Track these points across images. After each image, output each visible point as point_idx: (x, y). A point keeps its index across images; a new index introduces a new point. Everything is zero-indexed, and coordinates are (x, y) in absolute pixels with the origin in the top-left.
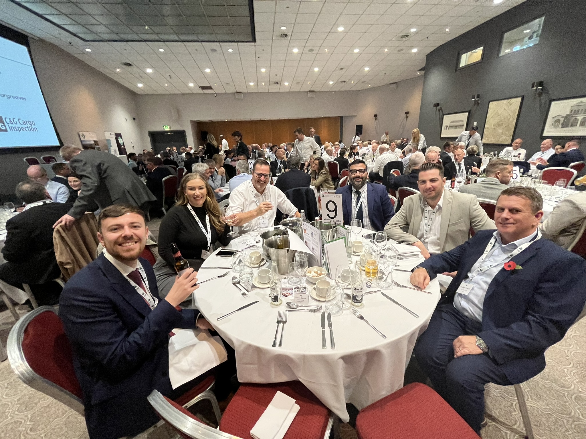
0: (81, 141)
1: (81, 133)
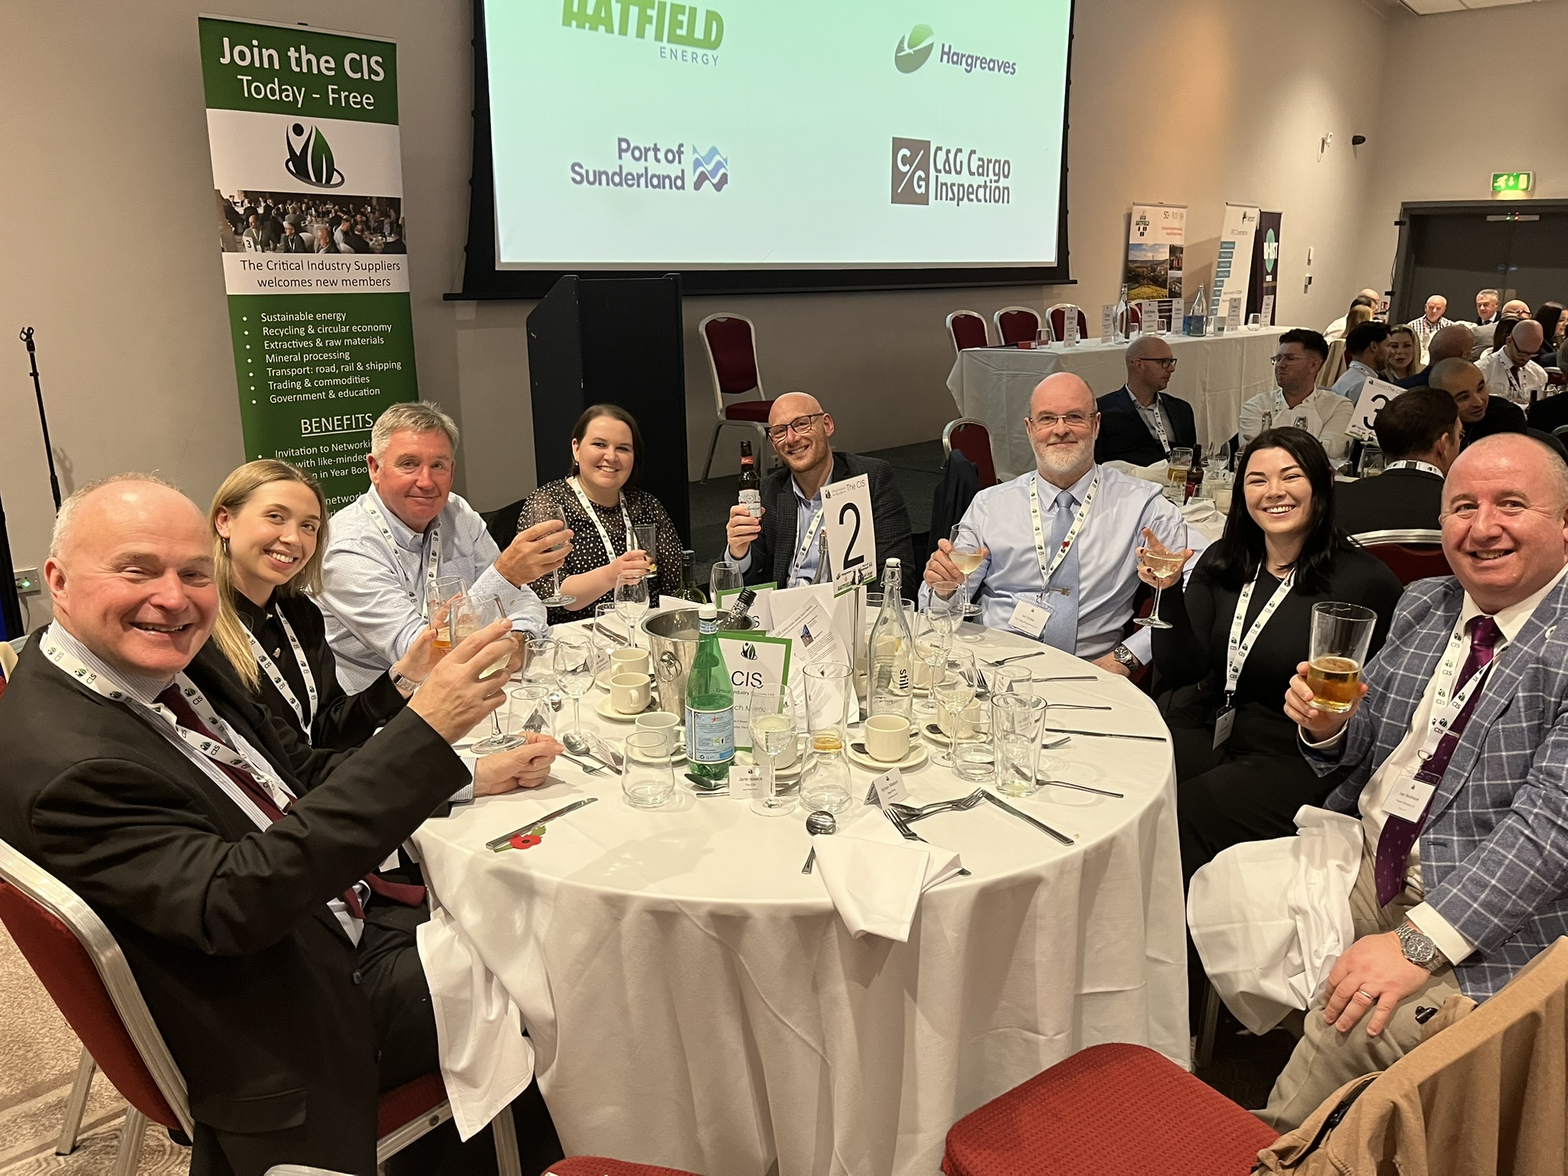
0: (1128, 248)
1: (1136, 213)
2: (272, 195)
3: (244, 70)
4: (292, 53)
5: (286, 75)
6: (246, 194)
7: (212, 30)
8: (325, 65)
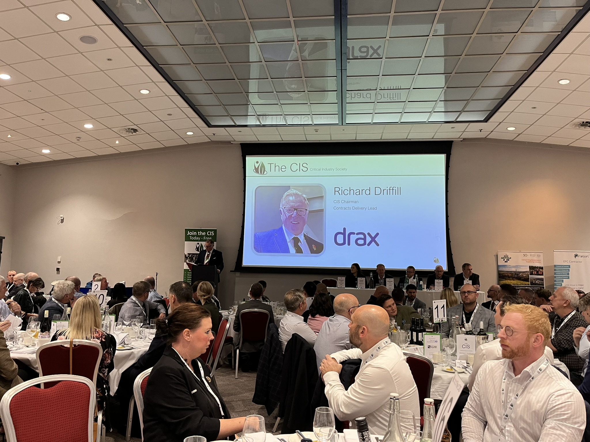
0: (498, 266)
1: (501, 255)
2: (192, 254)
3: (191, 236)
4: (199, 232)
5: (197, 236)
6: (188, 254)
7: (187, 230)
8: (204, 234)
